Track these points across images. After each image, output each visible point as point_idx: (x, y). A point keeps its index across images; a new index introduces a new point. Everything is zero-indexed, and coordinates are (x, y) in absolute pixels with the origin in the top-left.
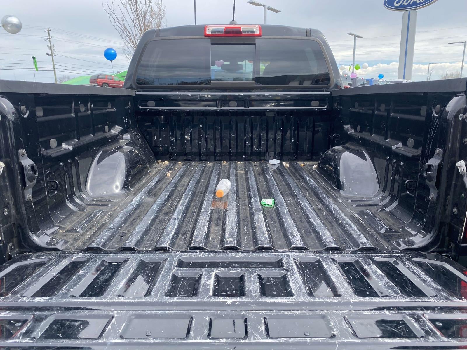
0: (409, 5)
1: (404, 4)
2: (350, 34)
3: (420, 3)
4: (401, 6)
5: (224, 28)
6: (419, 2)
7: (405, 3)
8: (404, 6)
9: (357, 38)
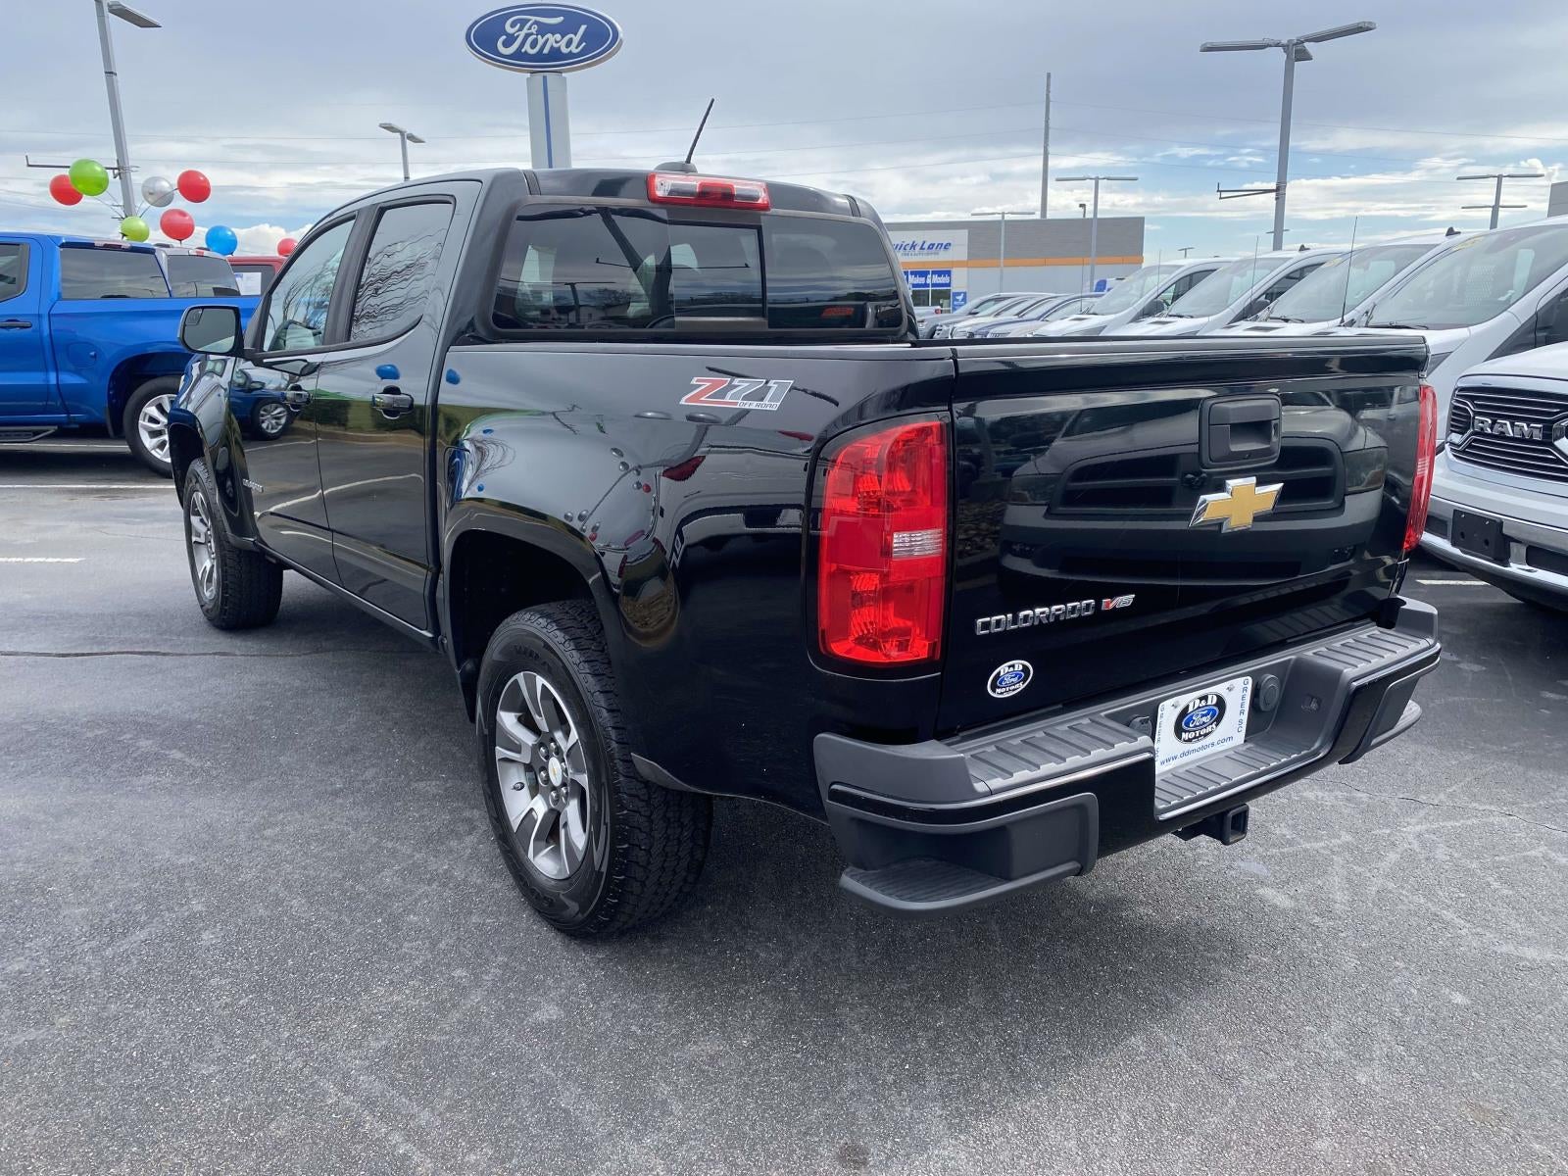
0: (539, 57)
1: (526, 52)
2: (390, 128)
3: (571, 55)
4: (519, 55)
5: (698, 184)
6: (569, 50)
7: (527, 48)
8: (525, 57)
9: (408, 142)
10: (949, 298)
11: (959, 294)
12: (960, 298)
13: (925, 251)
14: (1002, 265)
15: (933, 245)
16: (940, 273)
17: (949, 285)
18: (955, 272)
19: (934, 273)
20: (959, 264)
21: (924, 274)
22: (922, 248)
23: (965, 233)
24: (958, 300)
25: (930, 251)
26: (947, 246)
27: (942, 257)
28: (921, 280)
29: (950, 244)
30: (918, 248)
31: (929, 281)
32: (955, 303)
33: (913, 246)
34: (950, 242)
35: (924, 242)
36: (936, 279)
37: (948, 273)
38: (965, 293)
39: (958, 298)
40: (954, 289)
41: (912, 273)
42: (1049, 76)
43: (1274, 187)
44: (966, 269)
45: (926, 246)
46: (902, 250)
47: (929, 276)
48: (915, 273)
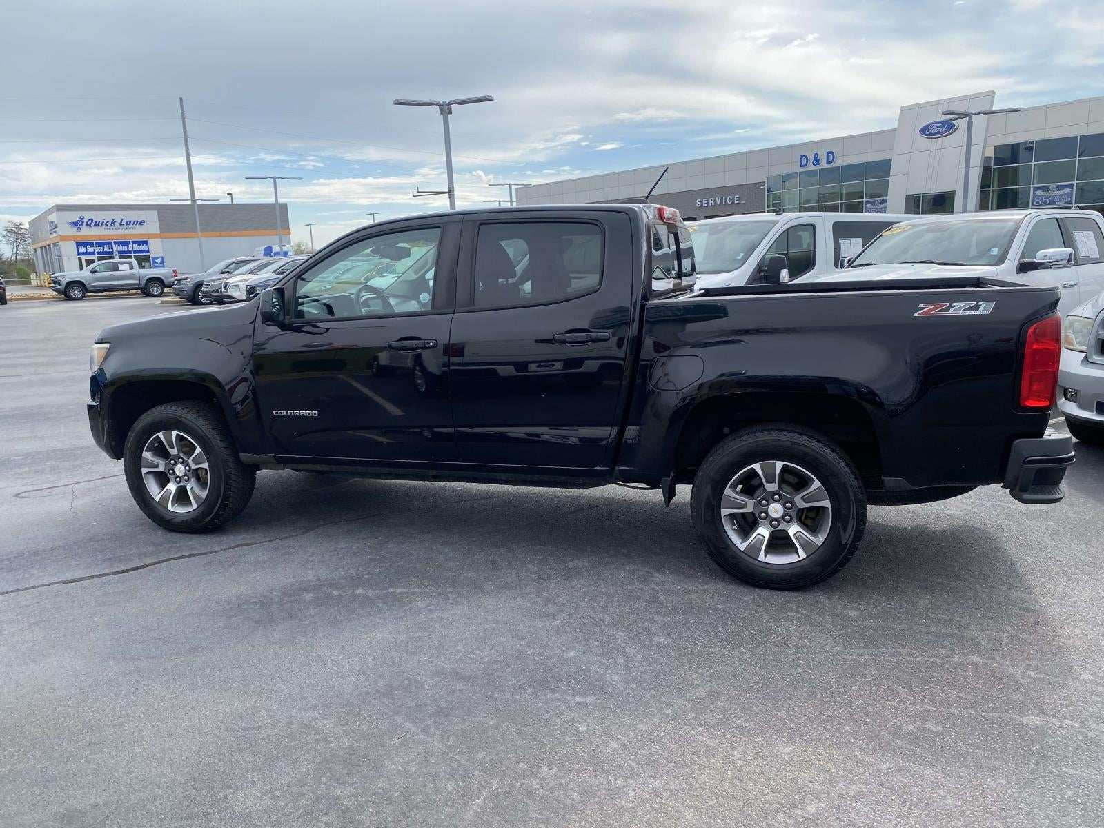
10: (149, 261)
11: (157, 258)
12: (159, 261)
13: (124, 227)
14: (200, 236)
15: (130, 222)
16: (139, 243)
17: (148, 251)
18: (151, 241)
19: (134, 242)
20: (154, 236)
21: (126, 244)
22: (121, 224)
23: (155, 213)
24: (157, 263)
25: (128, 226)
26: (142, 223)
27: (138, 231)
28: (125, 248)
29: (144, 222)
30: (117, 224)
31: (130, 249)
32: (155, 264)
33: (113, 222)
34: (144, 219)
35: (122, 220)
36: (136, 247)
37: (146, 243)
38: (162, 258)
39: (156, 261)
40: (152, 255)
41: (115, 243)
42: (181, 100)
43: (447, 191)
44: (160, 240)
45: (124, 222)
46: (103, 226)
47: (130, 245)
48: (118, 243)
